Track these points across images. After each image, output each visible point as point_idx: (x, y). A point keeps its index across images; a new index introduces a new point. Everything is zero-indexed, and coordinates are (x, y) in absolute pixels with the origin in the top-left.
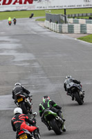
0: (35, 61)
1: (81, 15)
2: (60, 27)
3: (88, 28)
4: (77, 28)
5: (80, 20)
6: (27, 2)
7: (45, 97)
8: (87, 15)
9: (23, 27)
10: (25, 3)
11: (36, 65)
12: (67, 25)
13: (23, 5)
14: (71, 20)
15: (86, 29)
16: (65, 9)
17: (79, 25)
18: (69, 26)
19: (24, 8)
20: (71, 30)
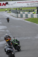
0: (7, 29)
1: (26, 10)
2: (17, 15)
3: (28, 15)
4: (24, 16)
5: (25, 12)
6: (4, 5)
7: (14, 38)
8: (28, 10)
9: (2, 15)
10: (3, 5)
11: (7, 31)
12: (20, 14)
13: (2, 6)
14: (21, 12)
15: (28, 16)
16: (19, 8)
17: (25, 14)
18: (21, 15)
19: (2, 8)
20: (22, 16)
